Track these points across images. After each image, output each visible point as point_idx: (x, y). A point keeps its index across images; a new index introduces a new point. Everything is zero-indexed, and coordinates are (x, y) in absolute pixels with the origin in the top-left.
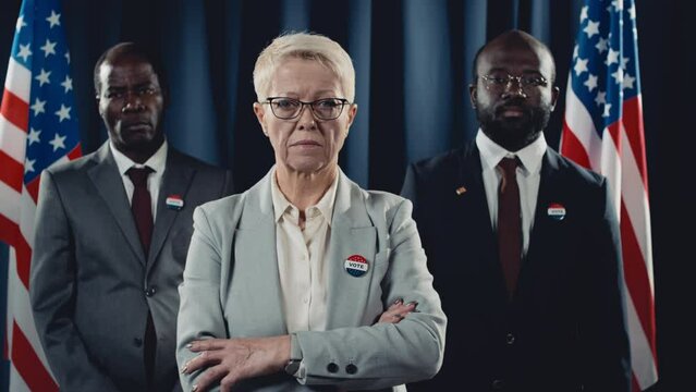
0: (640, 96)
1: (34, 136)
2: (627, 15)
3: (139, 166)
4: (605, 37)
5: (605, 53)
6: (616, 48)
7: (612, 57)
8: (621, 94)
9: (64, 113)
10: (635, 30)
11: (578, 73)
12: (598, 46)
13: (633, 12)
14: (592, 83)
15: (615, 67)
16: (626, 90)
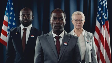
0: (108, 20)
1: (9, 28)
2: (106, 7)
3: (58, 36)
4: (102, 11)
5: (102, 13)
6: (104, 13)
7: (103, 14)
8: (105, 20)
9: (14, 24)
10: (107, 10)
11: (98, 17)
12: (101, 12)
13: (107, 6)
14: (100, 18)
15: (104, 16)
16: (106, 19)
